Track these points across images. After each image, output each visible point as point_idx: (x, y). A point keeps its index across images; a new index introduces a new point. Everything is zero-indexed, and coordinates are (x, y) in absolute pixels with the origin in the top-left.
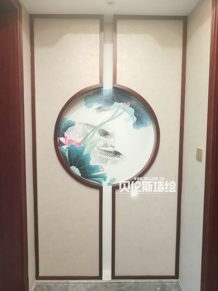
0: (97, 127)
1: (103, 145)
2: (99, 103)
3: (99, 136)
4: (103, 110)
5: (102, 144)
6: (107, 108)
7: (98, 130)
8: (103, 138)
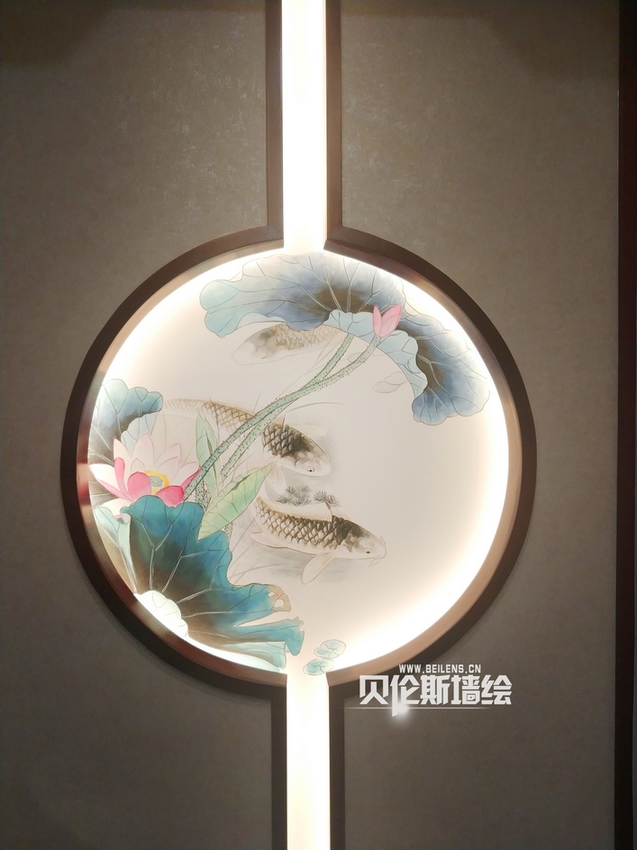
0: (258, 418)
1: (287, 495)
2: (267, 315)
3: (267, 454)
4: (282, 343)
5: (281, 490)
6: (299, 335)
7: (262, 428)
8: (287, 462)
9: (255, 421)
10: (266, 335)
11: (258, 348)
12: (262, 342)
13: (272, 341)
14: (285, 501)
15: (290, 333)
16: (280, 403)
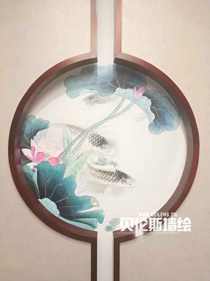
1: (98, 162)
2: (91, 90)
4: (97, 101)
6: (103, 98)
7: (89, 135)
8: (98, 149)
9: (86, 132)
10: (90, 98)
11: (87, 103)
12: (89, 101)
13: (93, 100)
14: (97, 164)
15: (100, 97)
16: (96, 125)
